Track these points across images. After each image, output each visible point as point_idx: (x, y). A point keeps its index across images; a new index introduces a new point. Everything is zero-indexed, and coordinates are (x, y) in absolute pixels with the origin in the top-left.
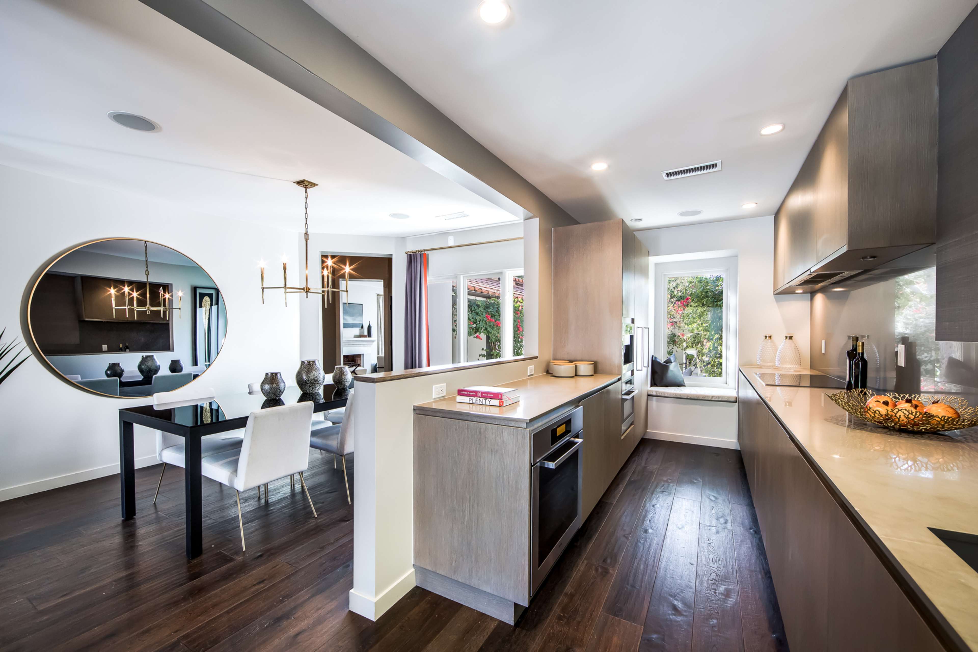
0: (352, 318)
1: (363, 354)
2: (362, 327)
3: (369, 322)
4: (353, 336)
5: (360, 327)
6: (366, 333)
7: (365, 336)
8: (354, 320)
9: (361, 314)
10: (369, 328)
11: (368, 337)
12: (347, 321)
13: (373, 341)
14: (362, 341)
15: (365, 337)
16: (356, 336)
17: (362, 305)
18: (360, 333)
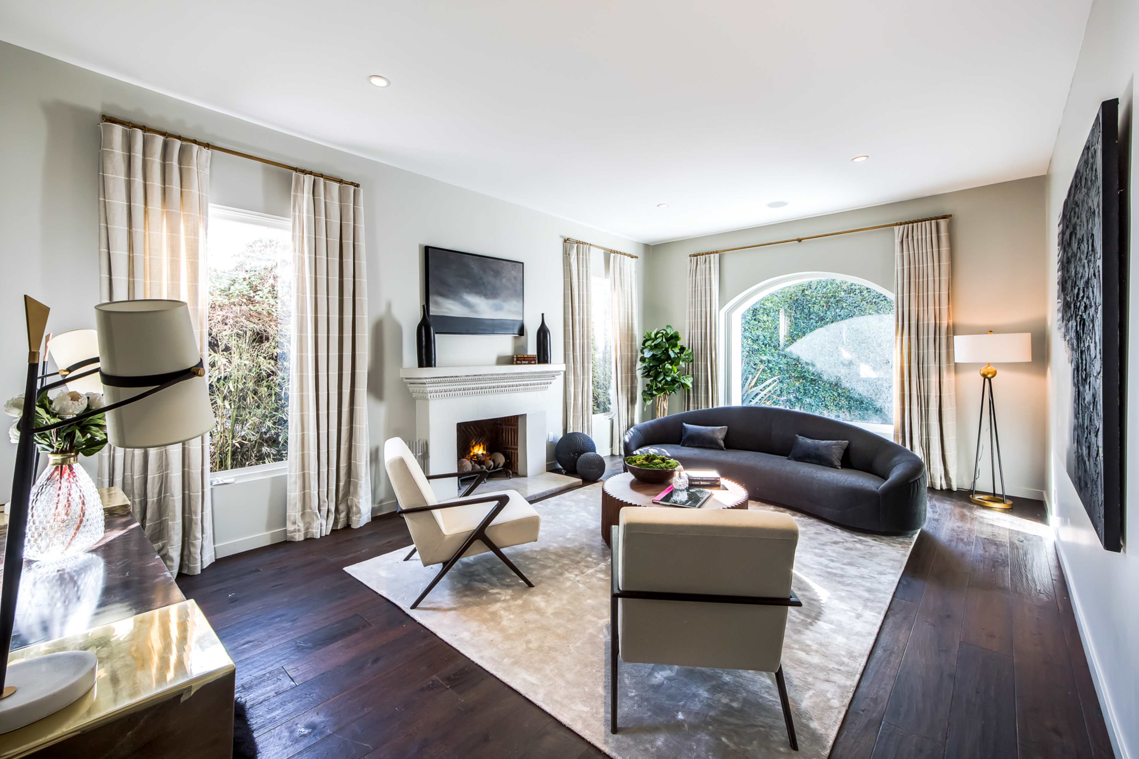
0: (491, 302)
1: (524, 416)
2: (522, 332)
3: (543, 315)
4: (494, 359)
5: (516, 331)
6: (532, 350)
7: (529, 360)
8: (499, 308)
9: (520, 294)
10: (543, 333)
11: (539, 363)
12: (476, 312)
13: (553, 375)
14: (521, 376)
15: (530, 363)
16: (503, 361)
17: (523, 263)
18: (517, 348)
